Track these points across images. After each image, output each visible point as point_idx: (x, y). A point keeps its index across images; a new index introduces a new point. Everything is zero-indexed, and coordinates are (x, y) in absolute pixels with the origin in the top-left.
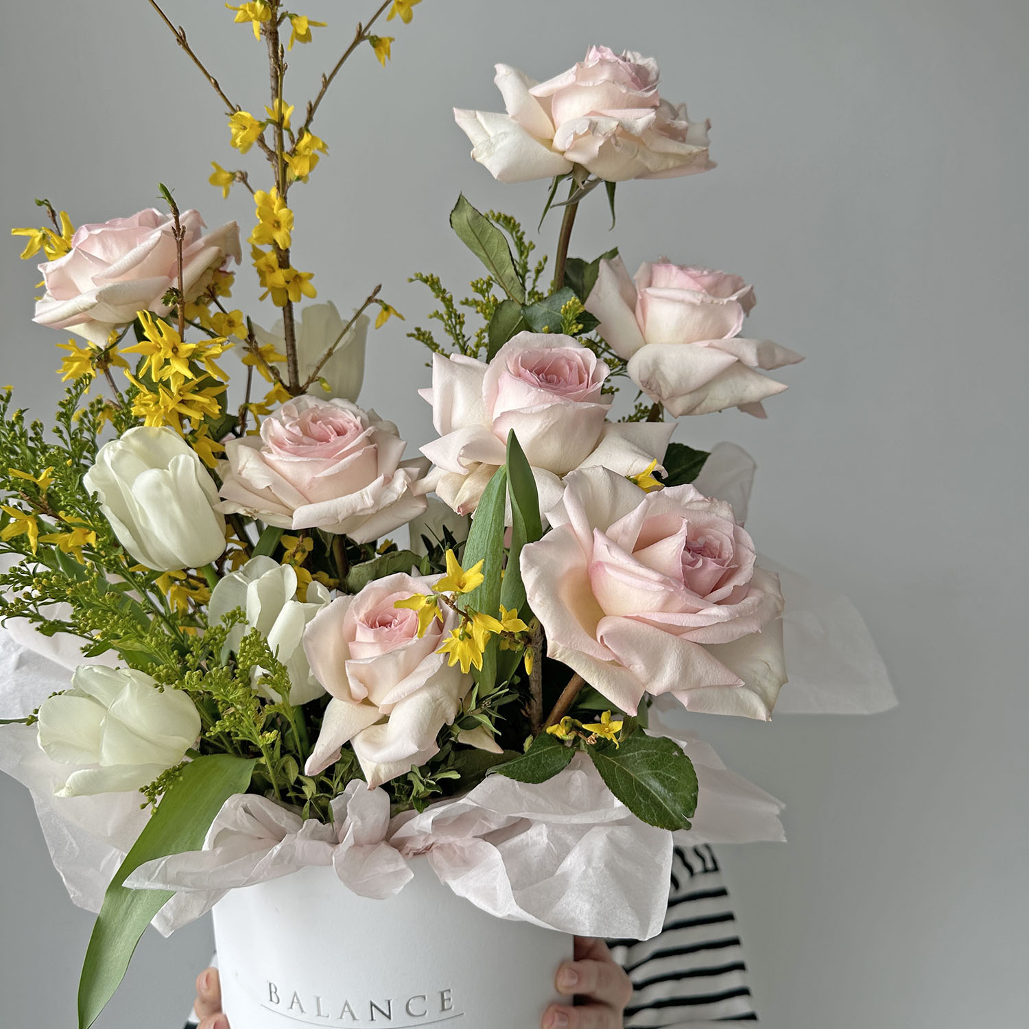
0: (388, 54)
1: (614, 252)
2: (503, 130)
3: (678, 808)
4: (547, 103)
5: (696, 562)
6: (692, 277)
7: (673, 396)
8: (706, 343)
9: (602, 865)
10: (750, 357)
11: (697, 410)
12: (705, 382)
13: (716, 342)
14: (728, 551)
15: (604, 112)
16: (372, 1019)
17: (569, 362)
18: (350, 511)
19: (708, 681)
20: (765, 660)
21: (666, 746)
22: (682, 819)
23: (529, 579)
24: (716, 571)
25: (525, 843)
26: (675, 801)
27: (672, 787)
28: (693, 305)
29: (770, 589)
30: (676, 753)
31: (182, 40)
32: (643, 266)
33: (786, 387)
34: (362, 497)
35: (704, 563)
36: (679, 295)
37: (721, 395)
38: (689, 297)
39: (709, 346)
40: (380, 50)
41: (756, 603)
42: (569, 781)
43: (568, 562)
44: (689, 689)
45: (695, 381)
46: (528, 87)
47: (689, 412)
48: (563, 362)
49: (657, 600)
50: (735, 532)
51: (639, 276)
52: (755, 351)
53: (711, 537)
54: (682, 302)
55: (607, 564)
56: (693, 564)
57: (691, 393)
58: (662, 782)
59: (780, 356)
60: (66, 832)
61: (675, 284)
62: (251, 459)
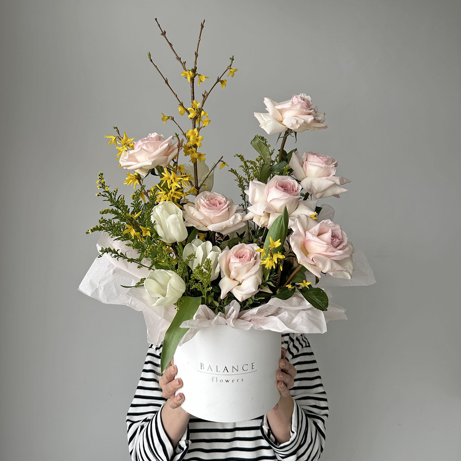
0: (225, 86)
1: (296, 150)
2: (269, 119)
3: (324, 305)
4: (281, 111)
5: (334, 239)
6: (320, 158)
7: (316, 193)
8: (325, 178)
9: (307, 319)
10: (338, 182)
11: (323, 197)
12: (326, 189)
13: (328, 177)
14: (340, 237)
15: (298, 116)
16: (233, 372)
17: (290, 184)
18: (226, 226)
19: (337, 269)
20: (349, 265)
21: (319, 290)
22: (325, 308)
23: (292, 244)
24: (339, 242)
25: (281, 317)
26: (323, 304)
27: (322, 300)
28: (322, 167)
29: (351, 246)
30: (322, 292)
31: (166, 82)
32: (305, 154)
33: (347, 190)
34: (230, 221)
35: (336, 240)
36: (318, 164)
37: (330, 192)
38: (321, 165)
39: (326, 179)
40: (223, 84)
41: (349, 249)
42: (292, 300)
43: (301, 240)
44: (333, 271)
45: (322, 189)
46: (275, 105)
47: (321, 197)
48: (288, 184)
49: (324, 249)
50: (342, 232)
51: (304, 157)
52: (339, 180)
53: (336, 233)
54: (319, 166)
55: (312, 240)
56: (333, 240)
57: (321, 192)
58: (318, 299)
59: (345, 181)
60: (150, 318)
61: (315, 161)
62: (195, 211)
